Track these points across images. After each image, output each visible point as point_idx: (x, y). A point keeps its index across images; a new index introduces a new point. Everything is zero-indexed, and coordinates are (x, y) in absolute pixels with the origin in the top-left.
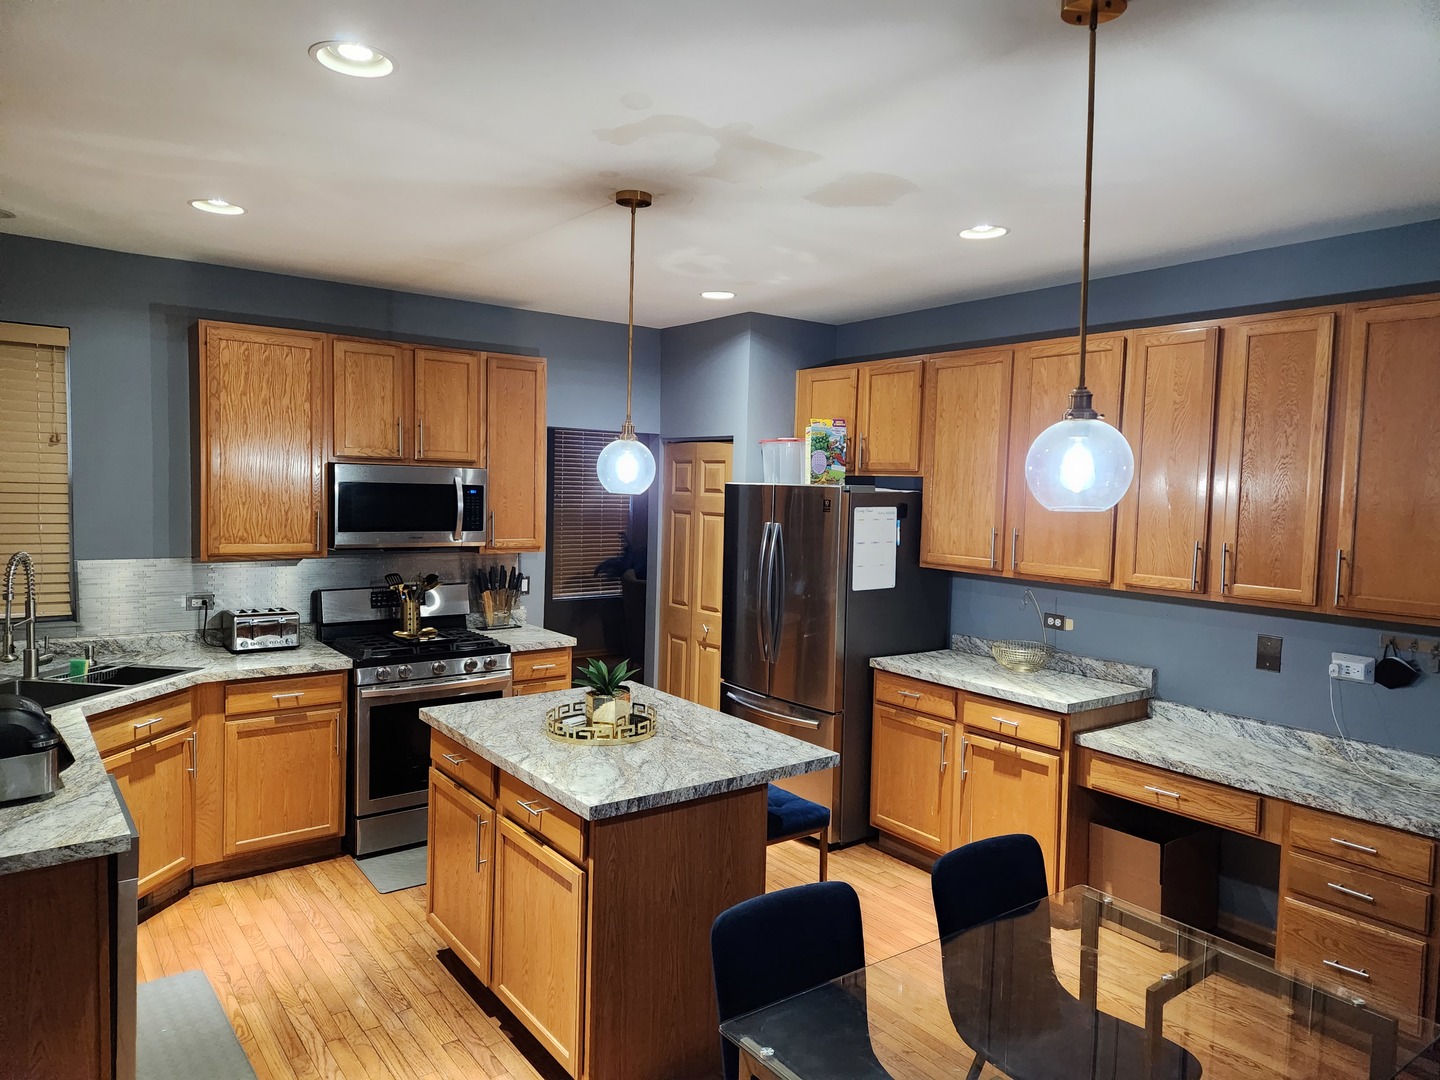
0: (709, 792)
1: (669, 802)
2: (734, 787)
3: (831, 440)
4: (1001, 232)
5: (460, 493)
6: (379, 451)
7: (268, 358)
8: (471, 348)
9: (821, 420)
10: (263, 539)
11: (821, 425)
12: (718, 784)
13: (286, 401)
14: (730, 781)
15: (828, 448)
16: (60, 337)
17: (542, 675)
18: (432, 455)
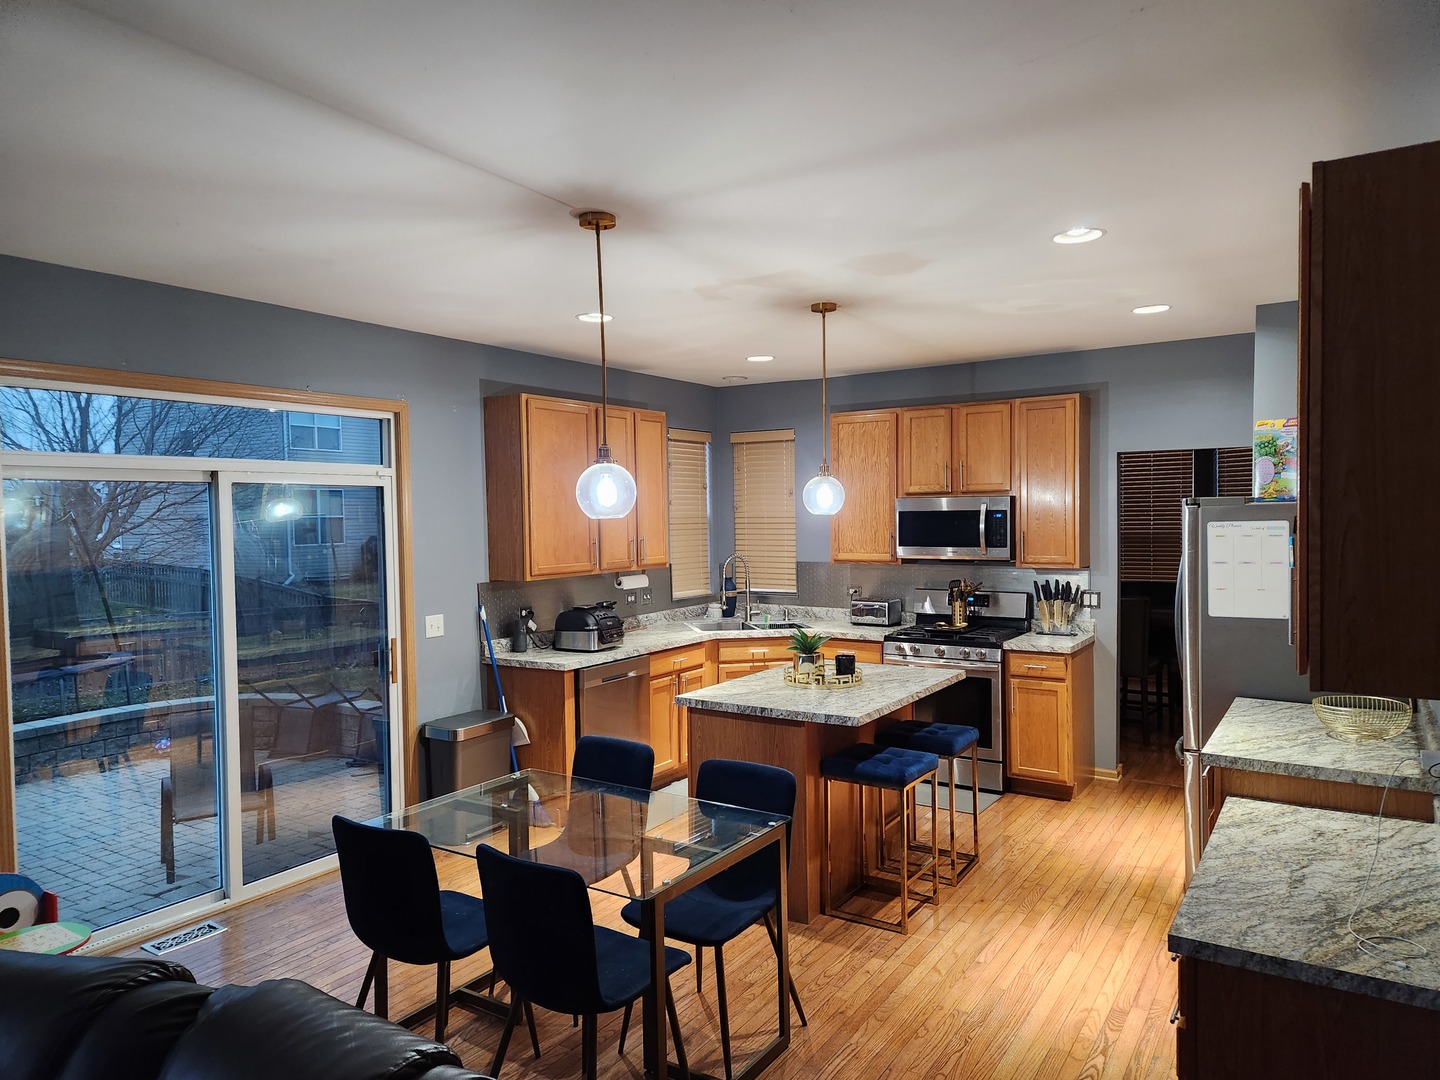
0: (748, 712)
1: (721, 709)
2: (765, 714)
3: (1280, 443)
4: (1097, 234)
5: (982, 517)
6: (932, 487)
7: (864, 432)
8: (1005, 397)
9: (1271, 422)
10: (862, 550)
11: (1268, 427)
12: (754, 709)
13: (874, 458)
14: (763, 710)
15: (1276, 453)
16: (789, 435)
17: (1038, 674)
18: (972, 488)
